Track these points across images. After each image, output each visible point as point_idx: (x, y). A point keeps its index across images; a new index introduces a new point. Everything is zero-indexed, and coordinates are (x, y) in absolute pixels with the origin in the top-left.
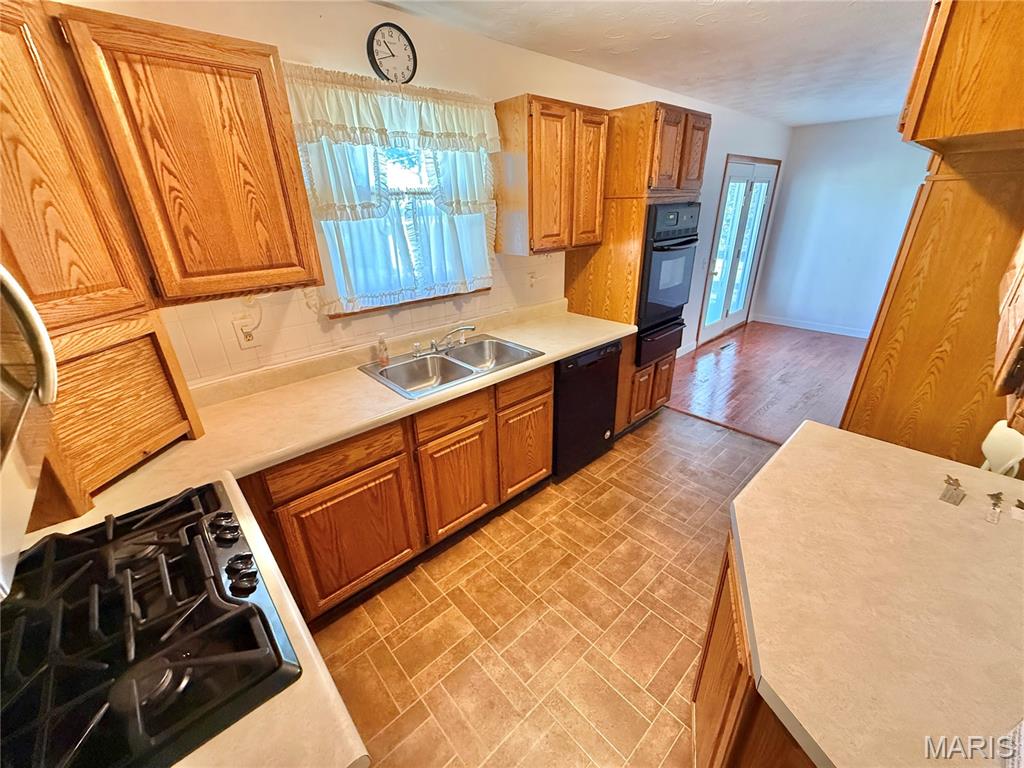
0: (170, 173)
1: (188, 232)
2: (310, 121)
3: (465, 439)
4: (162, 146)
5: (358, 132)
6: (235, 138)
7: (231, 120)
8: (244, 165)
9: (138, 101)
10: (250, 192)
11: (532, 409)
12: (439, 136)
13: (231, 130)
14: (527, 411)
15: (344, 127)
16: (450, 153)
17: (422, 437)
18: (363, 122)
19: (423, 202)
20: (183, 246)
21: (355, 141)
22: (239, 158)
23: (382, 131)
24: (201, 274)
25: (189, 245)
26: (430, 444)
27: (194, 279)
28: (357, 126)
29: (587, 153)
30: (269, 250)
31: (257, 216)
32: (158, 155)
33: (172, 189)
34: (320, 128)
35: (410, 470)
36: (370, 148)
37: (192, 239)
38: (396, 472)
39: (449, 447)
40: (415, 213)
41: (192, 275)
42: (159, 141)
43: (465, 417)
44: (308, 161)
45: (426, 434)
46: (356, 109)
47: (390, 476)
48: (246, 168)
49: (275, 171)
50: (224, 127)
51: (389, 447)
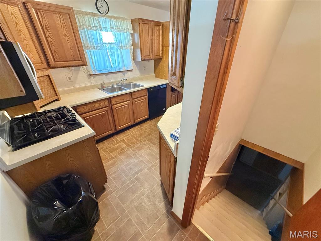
0: (50, 37)
1: (55, 52)
2: (82, 25)
3: (124, 105)
4: (48, 31)
5: (94, 27)
6: (64, 30)
7: (63, 25)
8: (67, 36)
9: (42, 21)
10: (68, 42)
11: (142, 100)
12: (116, 28)
13: (63, 28)
14: (140, 100)
15: (90, 26)
16: (119, 33)
17: (113, 103)
18: (95, 25)
19: (113, 46)
20: (54, 55)
21: (93, 30)
22: (66, 35)
23: (100, 27)
24: (59, 62)
25: (55, 55)
26: (115, 105)
27: (57, 63)
28: (94, 26)
29: (156, 34)
30: (74, 57)
31: (71, 48)
32: (47, 33)
33: (51, 41)
34: (84, 27)
35: (110, 111)
36: (98, 32)
37: (56, 53)
38: (107, 111)
39: (120, 107)
40: (110, 48)
41: (56, 62)
42: (47, 30)
43: (124, 100)
44: (82, 34)
45: (114, 103)
46: (93, 22)
47: (105, 112)
48: (67, 37)
49: (74, 38)
50: (62, 27)
51: (105, 105)
